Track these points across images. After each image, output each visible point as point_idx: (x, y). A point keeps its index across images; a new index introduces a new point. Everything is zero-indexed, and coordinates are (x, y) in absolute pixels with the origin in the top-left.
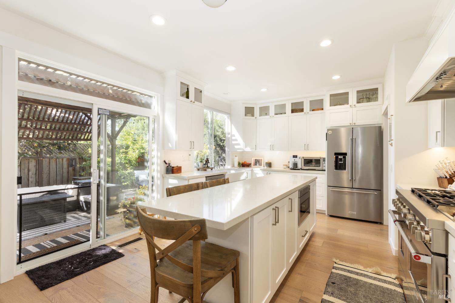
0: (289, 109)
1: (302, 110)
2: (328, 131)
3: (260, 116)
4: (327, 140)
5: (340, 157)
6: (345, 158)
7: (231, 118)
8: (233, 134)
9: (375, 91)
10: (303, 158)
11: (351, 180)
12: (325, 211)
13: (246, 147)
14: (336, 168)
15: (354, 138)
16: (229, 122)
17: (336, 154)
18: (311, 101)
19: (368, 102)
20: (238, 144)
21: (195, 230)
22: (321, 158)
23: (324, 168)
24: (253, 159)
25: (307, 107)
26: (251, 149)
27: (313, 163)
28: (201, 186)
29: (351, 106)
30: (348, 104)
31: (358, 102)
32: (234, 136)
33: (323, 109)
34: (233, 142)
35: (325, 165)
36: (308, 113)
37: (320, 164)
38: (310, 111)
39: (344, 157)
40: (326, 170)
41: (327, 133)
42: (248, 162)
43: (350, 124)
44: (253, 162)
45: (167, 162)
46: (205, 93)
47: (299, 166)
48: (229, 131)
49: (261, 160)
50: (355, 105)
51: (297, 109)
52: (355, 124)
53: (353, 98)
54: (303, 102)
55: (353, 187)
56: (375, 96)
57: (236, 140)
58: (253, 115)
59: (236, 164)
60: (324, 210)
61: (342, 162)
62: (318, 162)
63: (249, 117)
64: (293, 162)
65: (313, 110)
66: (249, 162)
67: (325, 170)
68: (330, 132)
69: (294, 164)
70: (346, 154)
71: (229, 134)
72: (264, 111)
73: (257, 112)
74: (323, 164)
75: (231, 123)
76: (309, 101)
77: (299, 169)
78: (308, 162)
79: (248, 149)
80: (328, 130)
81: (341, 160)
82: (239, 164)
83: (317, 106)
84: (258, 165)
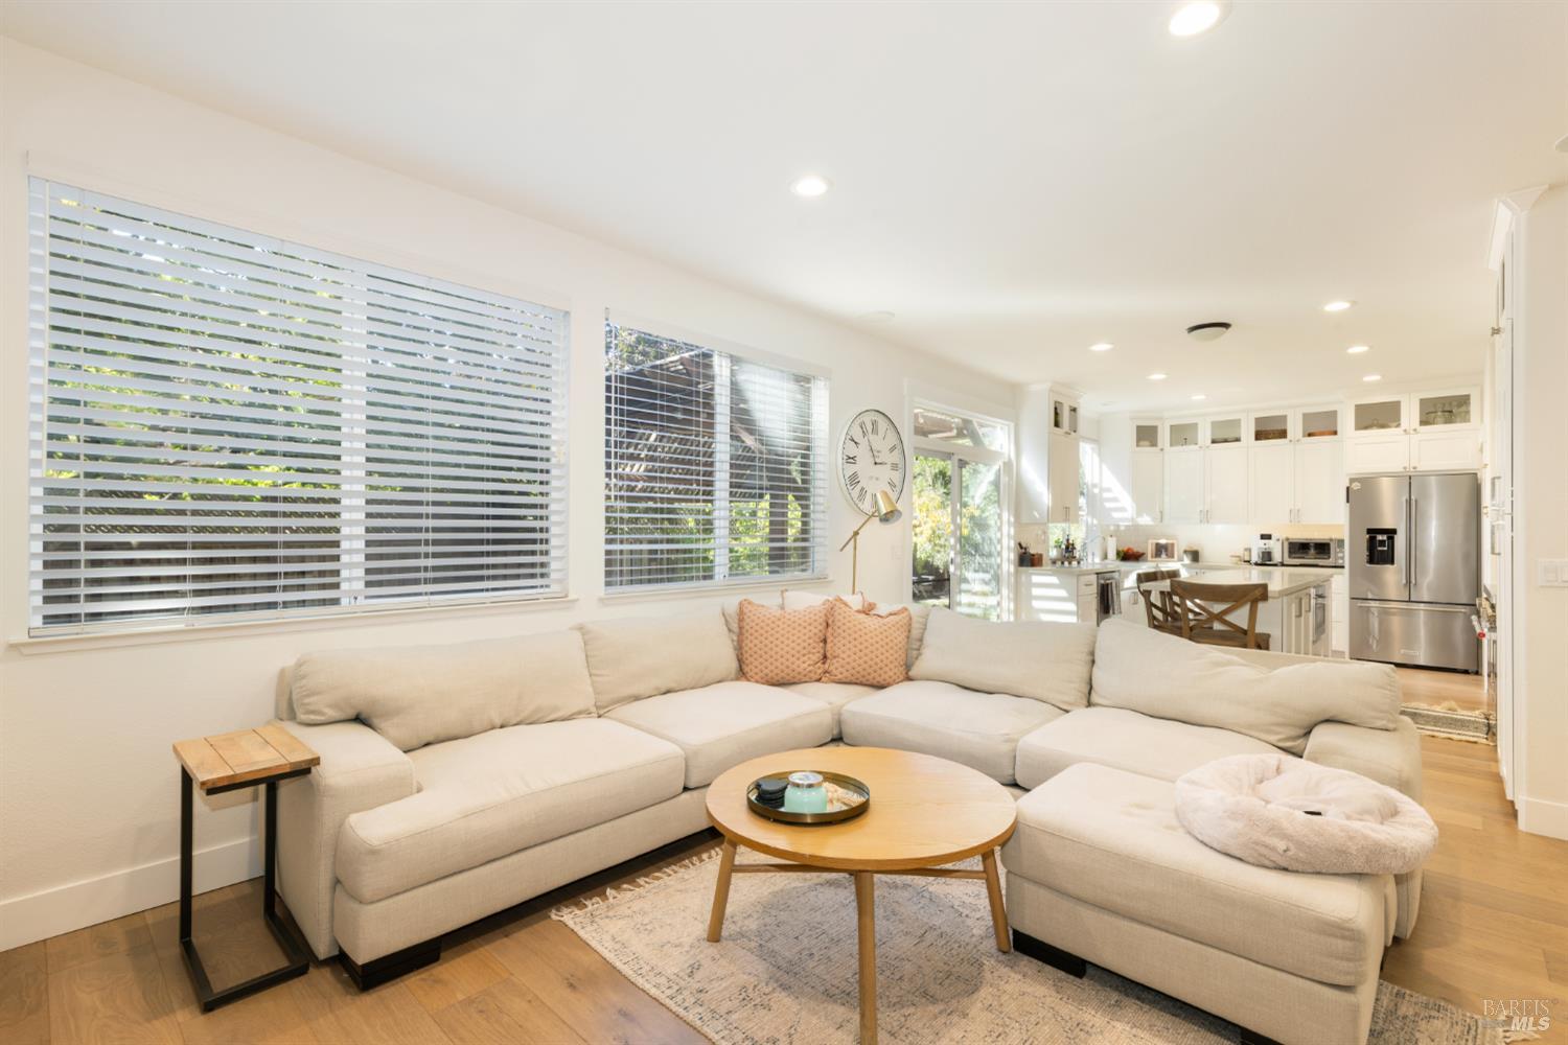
0: (1248, 431)
1: (1283, 434)
2: (1351, 483)
3: (1171, 445)
4: (1348, 501)
5: (1380, 537)
6: (1391, 539)
7: (1100, 450)
8: (1105, 485)
9: (1464, 401)
10: (1287, 539)
11: (1405, 585)
12: (1343, 653)
13: (1139, 514)
14: (1371, 560)
15: (1413, 497)
16: (1096, 459)
17: (1370, 531)
18: (1305, 415)
19: (1446, 423)
20: (1123, 509)
21: (1258, 593)
22: (1331, 540)
23: (1340, 561)
24: (1150, 541)
25: (1295, 428)
26: (1154, 519)
27: (1312, 551)
28: (1159, 575)
29: (1405, 431)
30: (1398, 426)
31: (1423, 423)
32: (1109, 490)
33: (1335, 433)
34: (1108, 505)
35: (1345, 556)
36: (1298, 441)
37: (1329, 553)
38: (1304, 436)
39: (1389, 538)
40: (1347, 565)
41: (1348, 488)
42: (1137, 549)
43: (1405, 468)
44: (1150, 550)
45: (1024, 545)
46: (1081, 412)
47: (1277, 558)
48: (1096, 481)
49: (1173, 545)
50: (1415, 430)
51: (1270, 430)
52: (1414, 468)
53: (1410, 414)
54: (1285, 417)
55: (1412, 599)
56: (1463, 409)
57: (1115, 500)
58: (1154, 444)
59: (1112, 554)
60: (1341, 649)
61: (1386, 549)
62: (1323, 548)
63: (1147, 450)
64: (1259, 548)
65: (1310, 435)
66: (1141, 551)
67: (1343, 567)
68: (1356, 486)
69: (1263, 553)
70: (1394, 531)
71: (1094, 486)
72: (1183, 434)
73: (1164, 436)
74: (1336, 553)
75: (1101, 461)
76: (1301, 416)
77: (1275, 565)
78: (1299, 548)
79: (1145, 520)
80: (1352, 480)
81: (1382, 543)
82: (1118, 553)
83: (1322, 426)
84: (1164, 556)
